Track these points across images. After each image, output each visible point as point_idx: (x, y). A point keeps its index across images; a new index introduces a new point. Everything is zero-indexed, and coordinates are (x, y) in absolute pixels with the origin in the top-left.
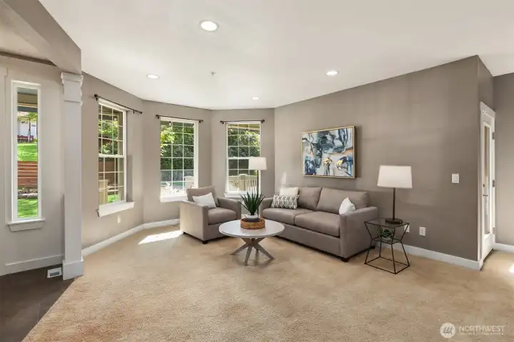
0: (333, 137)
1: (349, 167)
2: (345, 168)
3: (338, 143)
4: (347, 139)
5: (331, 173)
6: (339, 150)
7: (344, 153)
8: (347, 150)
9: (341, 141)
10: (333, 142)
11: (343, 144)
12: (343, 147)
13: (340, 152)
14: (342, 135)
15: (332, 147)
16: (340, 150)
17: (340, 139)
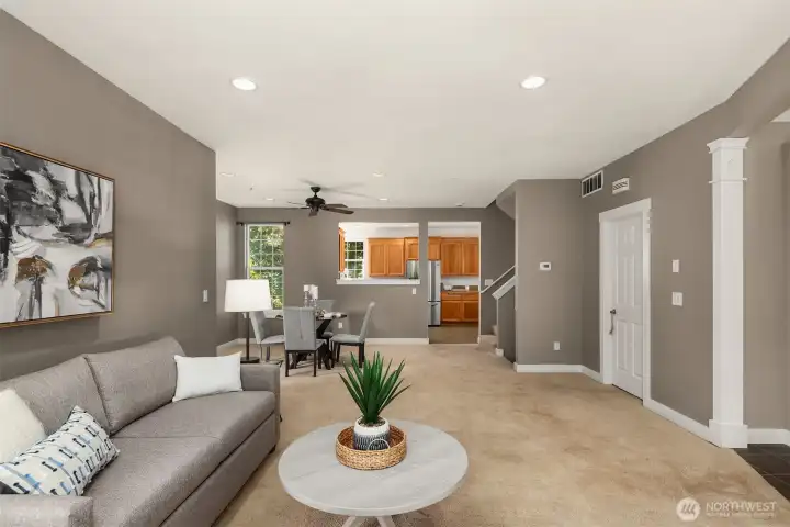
0: (58, 188)
1: (103, 285)
2: (91, 288)
3: (72, 212)
4: (100, 209)
5: (48, 310)
6: (73, 234)
7: (88, 246)
8: (99, 237)
9: (84, 209)
10: (56, 205)
11: (89, 217)
12: (87, 227)
13: (78, 242)
14: (87, 191)
15: (52, 221)
16: (79, 234)
17: (80, 200)
